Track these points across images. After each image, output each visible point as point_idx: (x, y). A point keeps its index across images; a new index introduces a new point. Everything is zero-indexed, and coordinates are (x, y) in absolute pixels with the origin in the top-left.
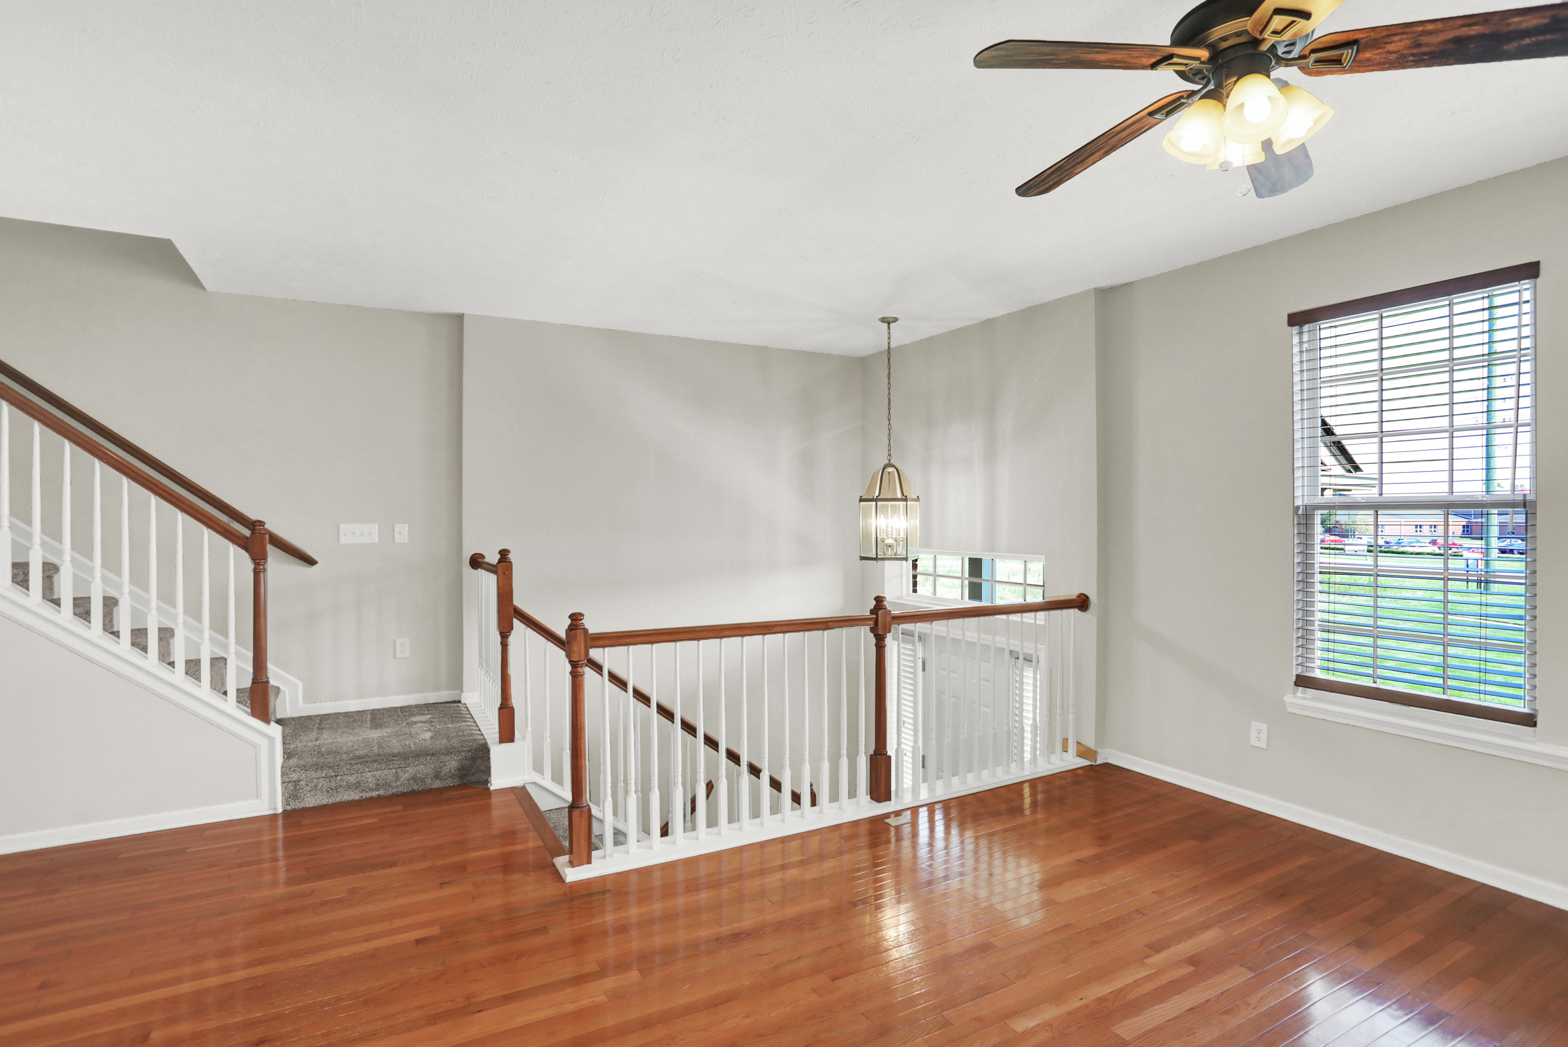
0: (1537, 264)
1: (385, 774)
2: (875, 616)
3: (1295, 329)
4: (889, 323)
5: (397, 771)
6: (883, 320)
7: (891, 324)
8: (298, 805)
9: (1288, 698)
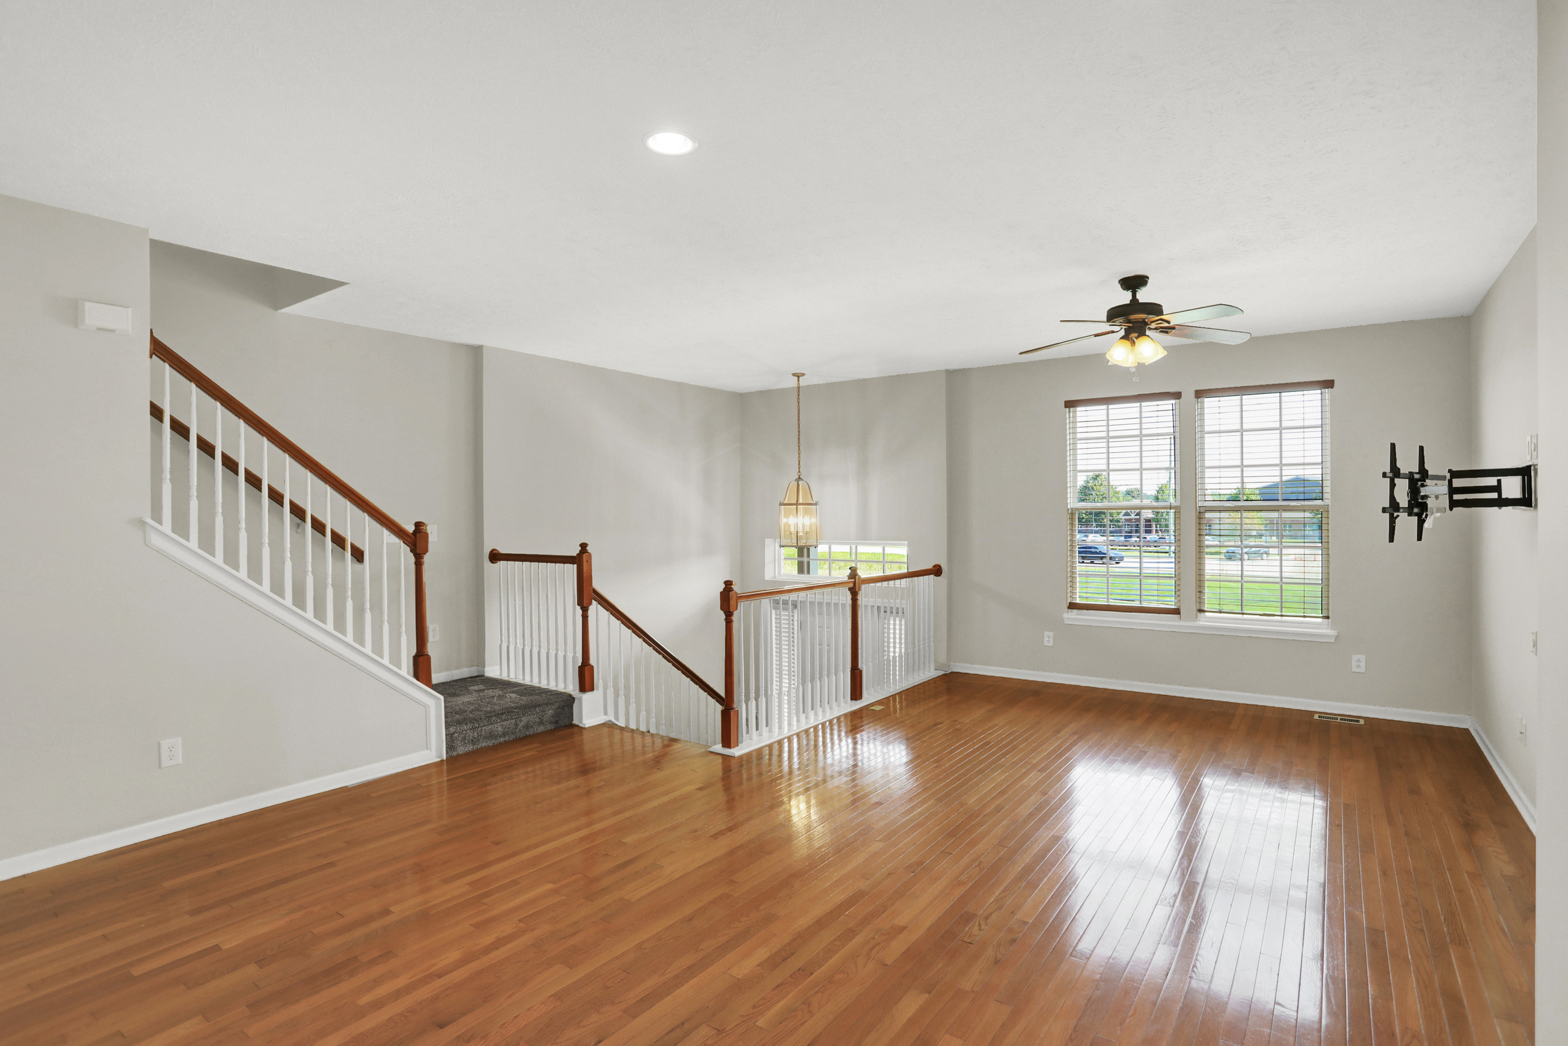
0: (1180, 393)
1: (510, 723)
2: (854, 580)
3: (1067, 409)
4: (798, 377)
5: (516, 721)
6: (794, 375)
7: (800, 378)
8: (455, 753)
9: (1065, 615)
